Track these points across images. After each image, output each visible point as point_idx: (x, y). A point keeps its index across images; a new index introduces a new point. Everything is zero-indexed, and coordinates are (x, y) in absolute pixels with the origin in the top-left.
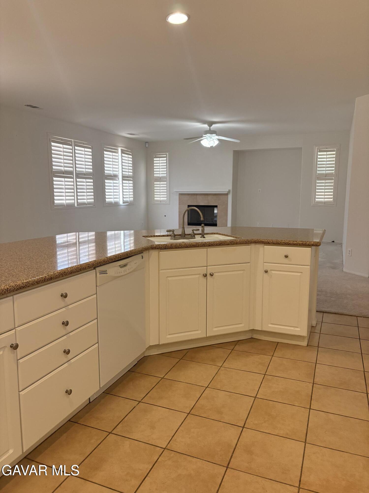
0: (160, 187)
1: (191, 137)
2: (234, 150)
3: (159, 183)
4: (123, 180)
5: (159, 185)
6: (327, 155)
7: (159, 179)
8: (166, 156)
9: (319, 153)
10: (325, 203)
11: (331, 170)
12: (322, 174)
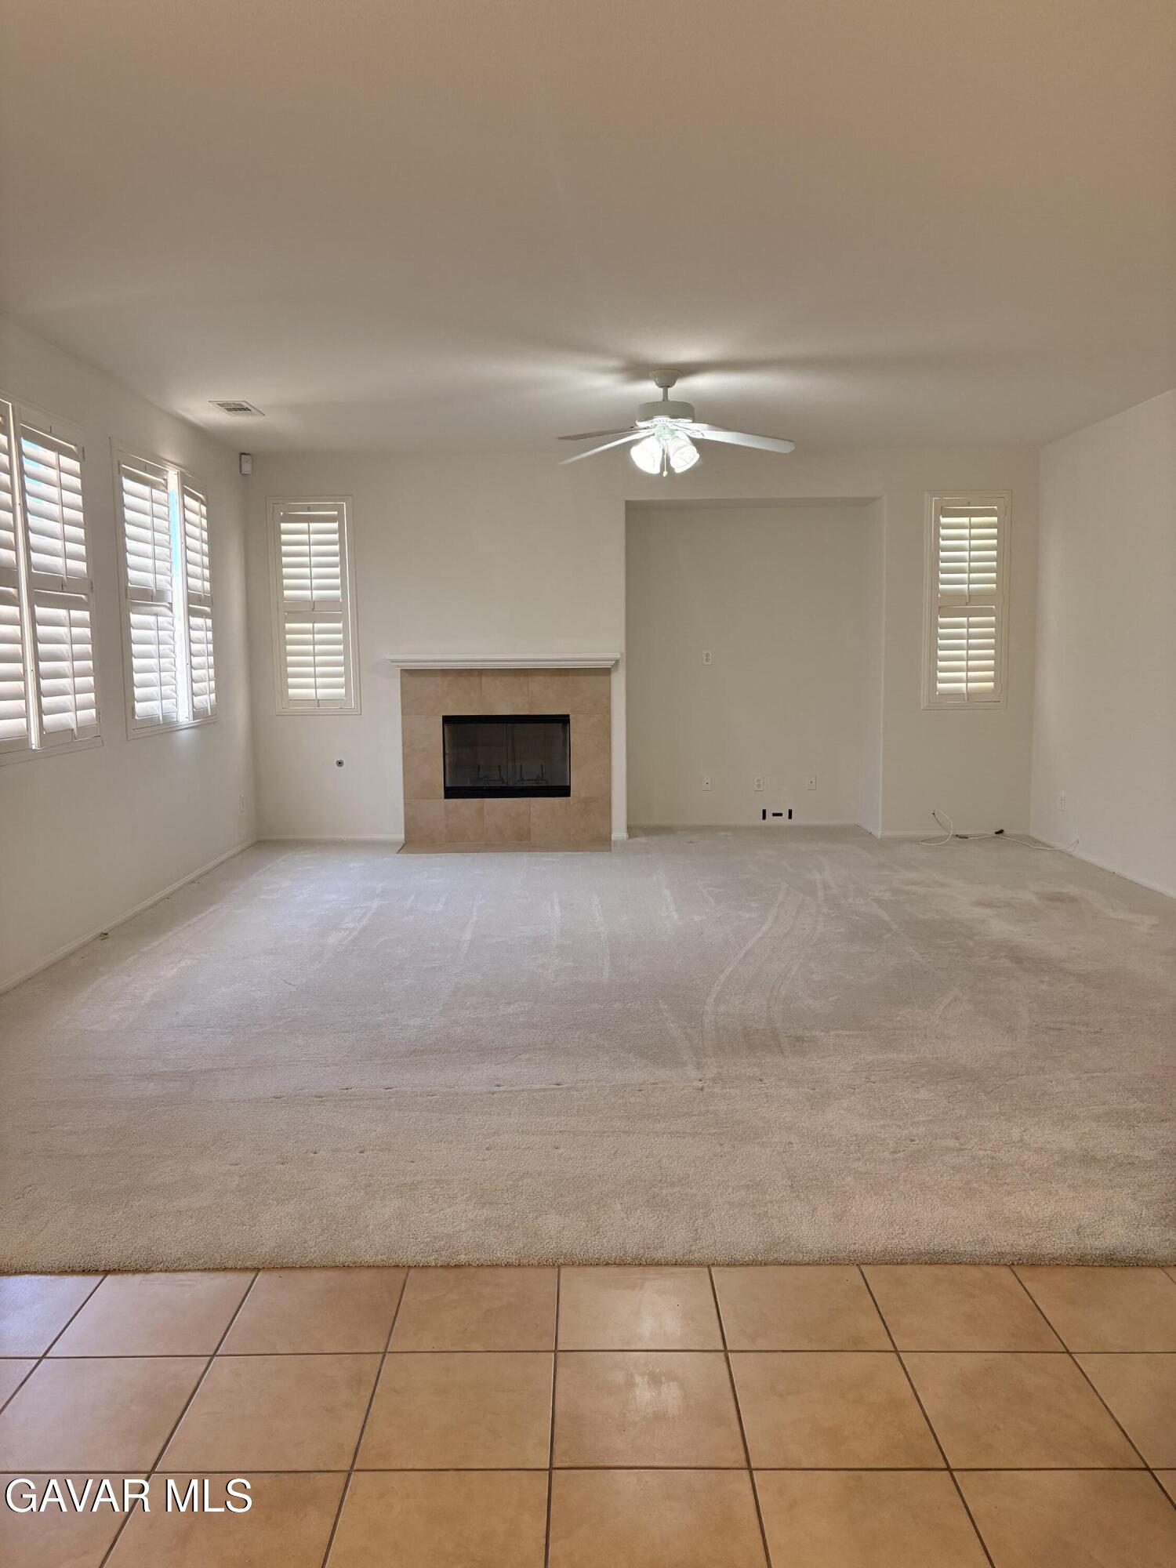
0: (314, 643)
1: (590, 431)
2: (629, 499)
3: (309, 626)
4: (191, 613)
5: (311, 636)
6: (972, 526)
7: (311, 611)
8: (336, 513)
9: (944, 520)
10: (970, 695)
11: (985, 581)
12: (958, 595)
